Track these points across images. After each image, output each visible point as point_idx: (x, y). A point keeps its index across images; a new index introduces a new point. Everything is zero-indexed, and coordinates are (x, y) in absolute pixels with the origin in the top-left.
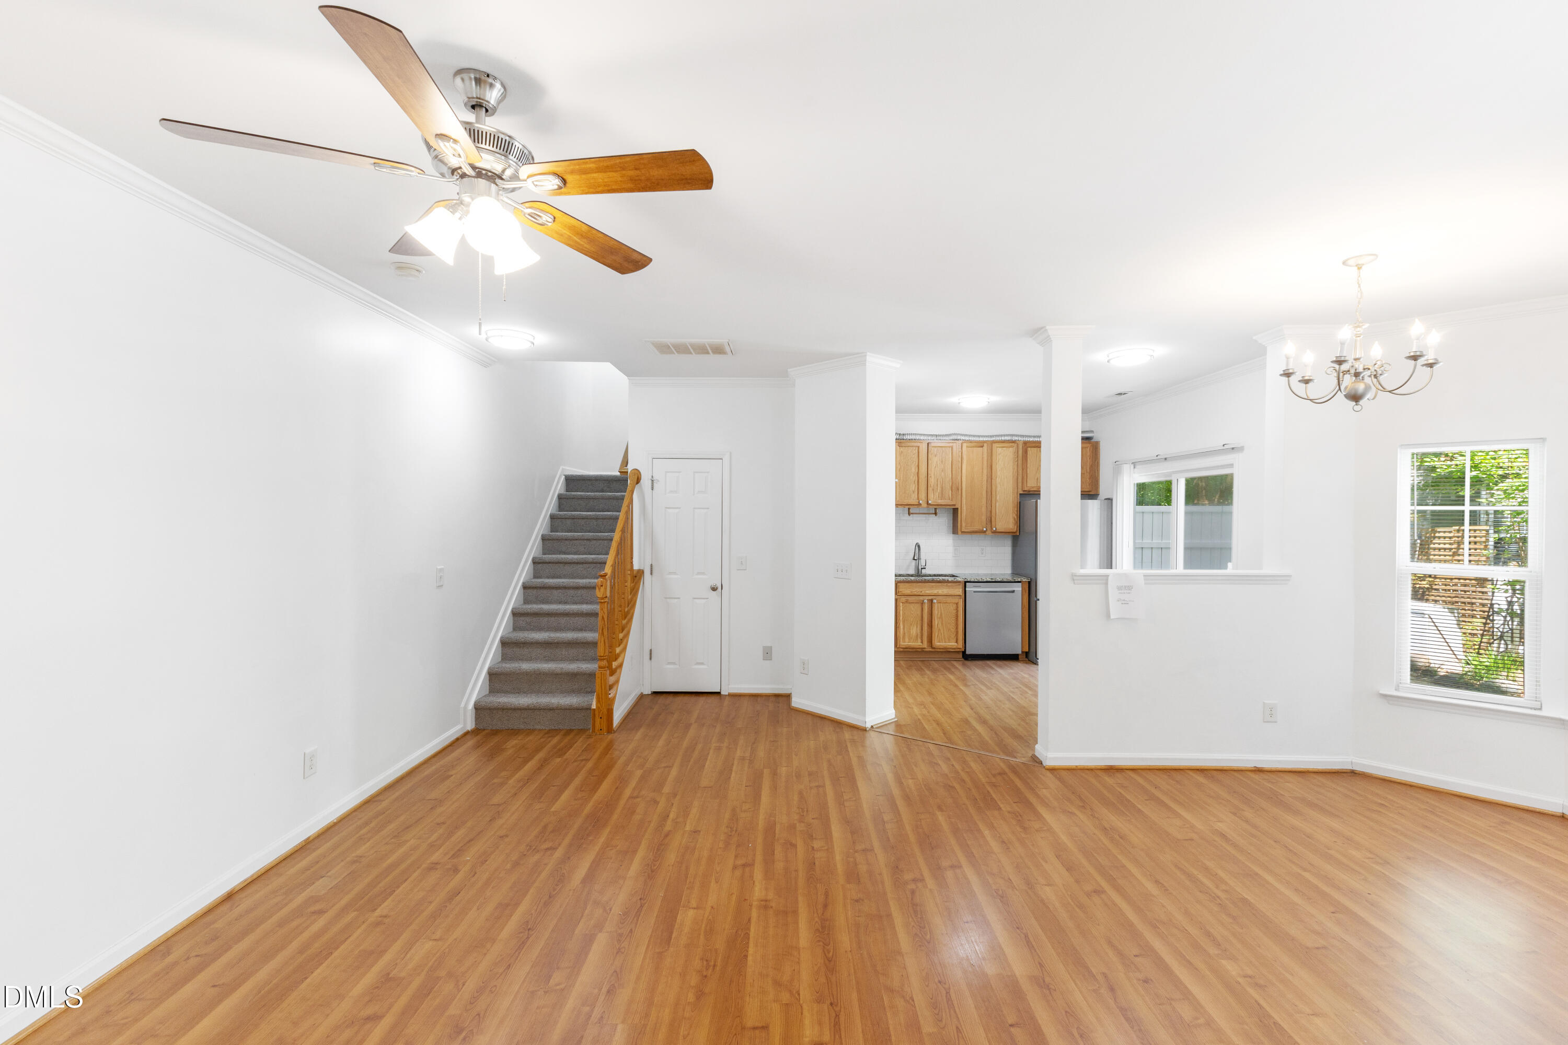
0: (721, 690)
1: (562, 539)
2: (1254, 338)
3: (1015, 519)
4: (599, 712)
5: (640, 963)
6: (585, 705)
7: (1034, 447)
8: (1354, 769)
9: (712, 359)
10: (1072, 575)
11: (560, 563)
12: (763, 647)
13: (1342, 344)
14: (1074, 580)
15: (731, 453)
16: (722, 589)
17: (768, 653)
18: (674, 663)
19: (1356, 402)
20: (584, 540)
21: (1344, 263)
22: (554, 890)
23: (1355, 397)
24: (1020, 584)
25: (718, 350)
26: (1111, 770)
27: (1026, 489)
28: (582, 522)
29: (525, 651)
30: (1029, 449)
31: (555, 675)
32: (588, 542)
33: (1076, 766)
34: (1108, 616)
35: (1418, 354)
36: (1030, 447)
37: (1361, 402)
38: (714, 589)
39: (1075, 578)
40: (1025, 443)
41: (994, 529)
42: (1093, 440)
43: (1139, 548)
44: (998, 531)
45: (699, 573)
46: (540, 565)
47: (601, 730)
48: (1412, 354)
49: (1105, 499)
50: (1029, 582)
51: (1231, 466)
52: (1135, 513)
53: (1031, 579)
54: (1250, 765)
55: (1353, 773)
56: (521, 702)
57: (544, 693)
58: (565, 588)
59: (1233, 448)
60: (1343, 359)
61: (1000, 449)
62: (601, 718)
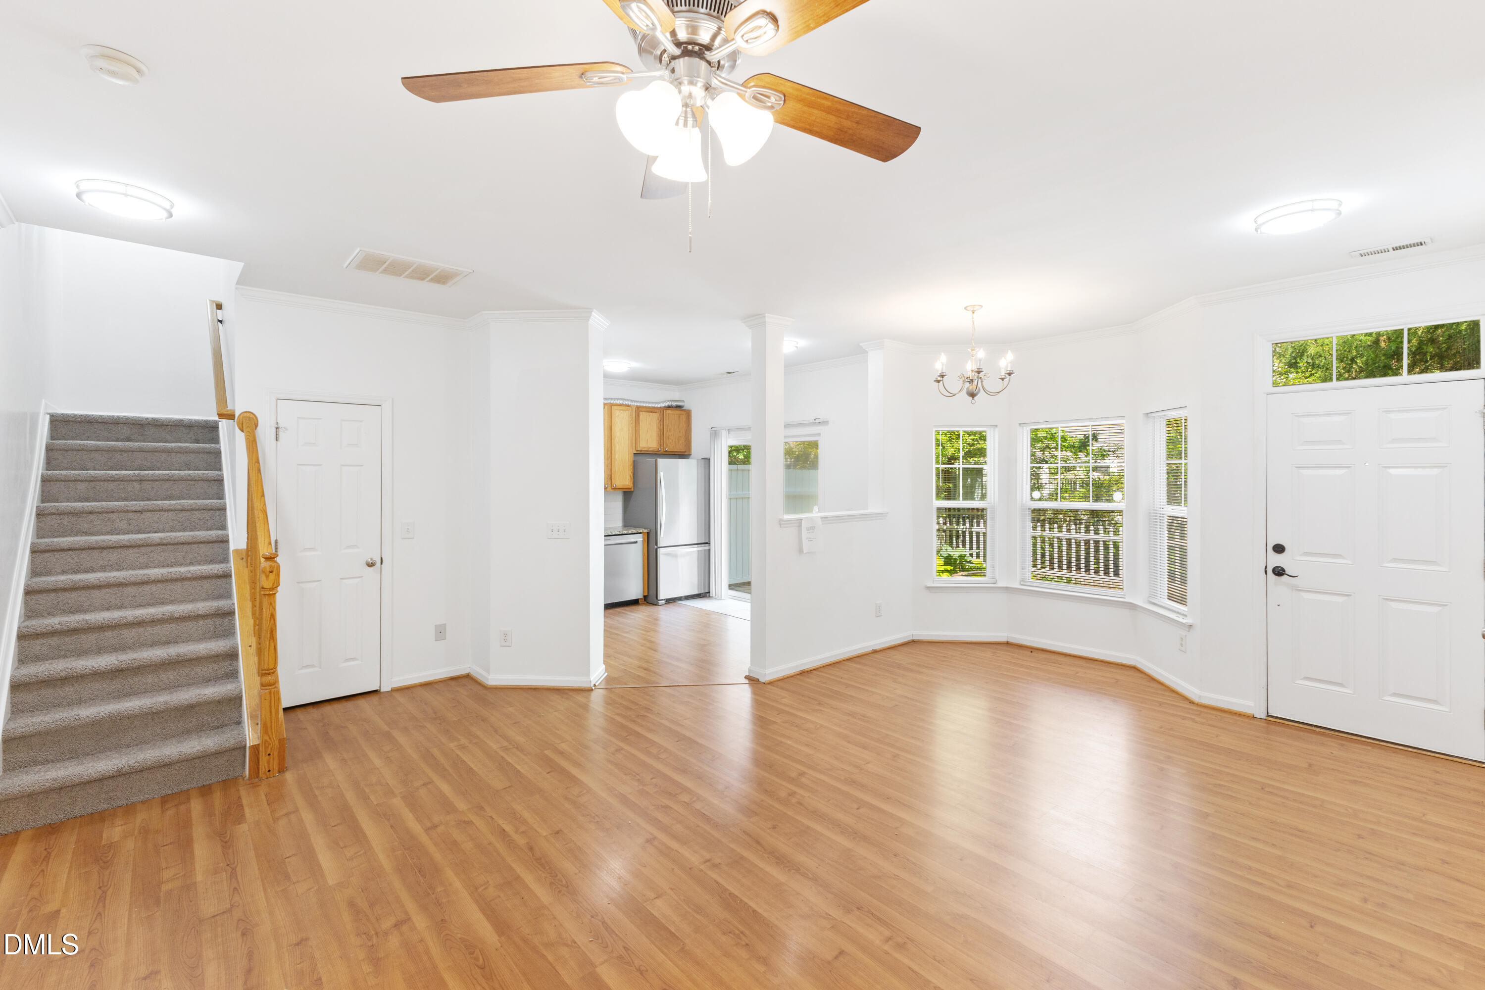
0: (380, 687)
1: (83, 512)
2: (861, 344)
3: (630, 476)
4: (266, 748)
5: (677, 969)
6: (232, 743)
7: (645, 412)
8: (914, 639)
9: (426, 288)
10: (780, 521)
11: (94, 548)
12: (436, 626)
13: (980, 360)
14: (780, 525)
15: (393, 399)
16: (381, 564)
17: (441, 632)
18: (312, 666)
19: (973, 398)
20: (128, 511)
21: (965, 308)
22: (477, 959)
23: (972, 395)
24: (641, 535)
25: (443, 278)
26: (803, 673)
27: (639, 449)
28: (112, 486)
29: (68, 691)
30: (641, 413)
31: (153, 715)
32: (135, 516)
33: (783, 676)
34: (801, 551)
35: (1011, 372)
36: (642, 411)
37: (975, 398)
38: (371, 565)
39: (782, 523)
40: (638, 407)
41: (615, 486)
42: (683, 409)
43: (734, 498)
44: (617, 487)
45: (349, 547)
46: (47, 555)
47: (269, 771)
48: (1008, 372)
49: (702, 459)
50: (648, 532)
51: (819, 435)
52: (730, 470)
53: (650, 530)
54: (870, 649)
55: (913, 641)
56: (100, 769)
57: (128, 746)
58: (119, 585)
59: (820, 422)
60: (981, 370)
61: (618, 411)
62: (269, 755)
